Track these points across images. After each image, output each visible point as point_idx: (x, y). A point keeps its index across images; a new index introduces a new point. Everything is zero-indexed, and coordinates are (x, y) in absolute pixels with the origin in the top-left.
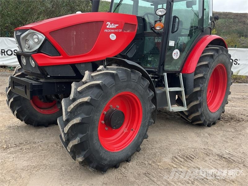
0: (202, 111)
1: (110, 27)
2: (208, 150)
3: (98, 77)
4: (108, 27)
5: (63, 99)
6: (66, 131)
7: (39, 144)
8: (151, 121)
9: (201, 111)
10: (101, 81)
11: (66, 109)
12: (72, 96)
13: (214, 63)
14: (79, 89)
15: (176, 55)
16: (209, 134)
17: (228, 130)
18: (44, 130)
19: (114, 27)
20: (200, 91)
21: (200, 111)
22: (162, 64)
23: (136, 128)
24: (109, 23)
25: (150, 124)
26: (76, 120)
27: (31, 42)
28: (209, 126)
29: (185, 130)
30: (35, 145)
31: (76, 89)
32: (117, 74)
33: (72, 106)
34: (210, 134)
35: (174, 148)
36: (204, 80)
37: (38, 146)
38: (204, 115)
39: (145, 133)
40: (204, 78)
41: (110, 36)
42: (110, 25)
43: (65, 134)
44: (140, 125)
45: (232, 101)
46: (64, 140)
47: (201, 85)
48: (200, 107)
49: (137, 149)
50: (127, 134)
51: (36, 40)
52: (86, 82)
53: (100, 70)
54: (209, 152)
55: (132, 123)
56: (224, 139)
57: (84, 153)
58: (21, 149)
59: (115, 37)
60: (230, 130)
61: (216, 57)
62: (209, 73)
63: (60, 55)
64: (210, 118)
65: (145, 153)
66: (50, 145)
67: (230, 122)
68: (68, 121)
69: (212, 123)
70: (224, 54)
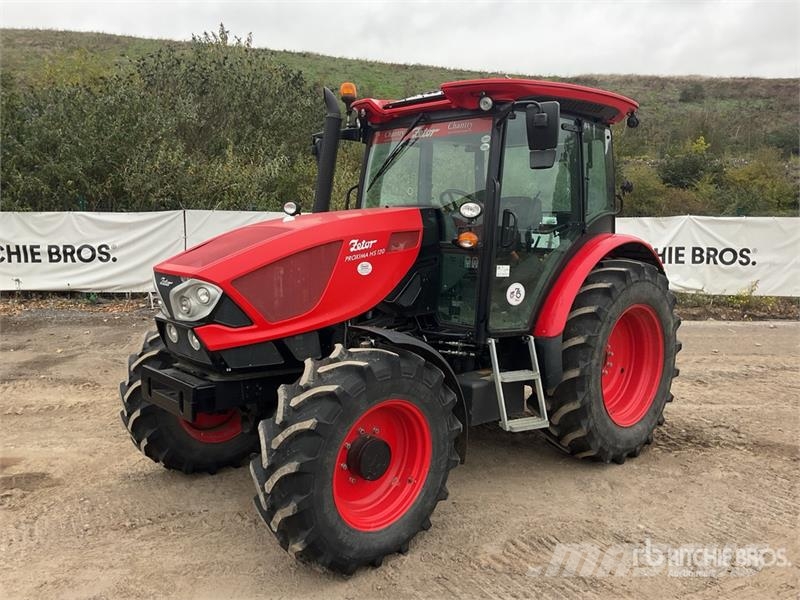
0: (591, 424)
1: (359, 248)
2: (595, 525)
3: (330, 376)
4: (352, 249)
5: (262, 422)
6: (268, 490)
7: (201, 517)
8: (454, 459)
9: (587, 428)
10: (336, 387)
11: (268, 444)
12: (279, 417)
13: (614, 307)
14: (294, 402)
15: (516, 294)
16: (612, 484)
17: (665, 471)
18: (207, 482)
19: (367, 247)
20: (581, 378)
21: (585, 428)
22: (483, 318)
23: (418, 476)
24: (356, 241)
25: (451, 465)
26: (290, 468)
27: (193, 302)
28: (617, 460)
29: (553, 475)
30: (195, 520)
31: (288, 401)
32: (369, 368)
33: (280, 438)
34: (614, 483)
35: (515, 520)
36: (591, 350)
37: (201, 522)
38: (600, 435)
39: (441, 489)
40: (590, 346)
41: (359, 268)
42: (356, 245)
43: (266, 495)
44: (427, 469)
45: (710, 386)
46: (265, 508)
47: (582, 364)
48: (586, 416)
49: (421, 523)
50: (398, 491)
51: (204, 298)
52: (307, 388)
53: (336, 360)
54: (596, 528)
55: (411, 464)
56: (646, 495)
57: (307, 533)
58: (162, 529)
59: (370, 267)
60: (670, 473)
61: (619, 291)
62: (601, 334)
63: (252, 324)
64: (617, 441)
65: (443, 534)
66: (227, 518)
67: (680, 449)
68: (272, 468)
69: (625, 455)
70: (645, 281)
